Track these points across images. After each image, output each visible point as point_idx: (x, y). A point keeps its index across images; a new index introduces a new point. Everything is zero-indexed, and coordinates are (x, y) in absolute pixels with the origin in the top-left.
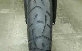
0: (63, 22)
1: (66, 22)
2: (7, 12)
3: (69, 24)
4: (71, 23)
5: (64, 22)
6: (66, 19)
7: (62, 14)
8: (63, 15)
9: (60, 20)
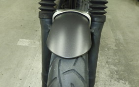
0: (116, 76)
1: (120, 79)
2: (27, 45)
3: (127, 83)
4: (130, 83)
5: (118, 77)
6: (122, 72)
7: (116, 61)
8: (120, 62)
9: (109, 73)
